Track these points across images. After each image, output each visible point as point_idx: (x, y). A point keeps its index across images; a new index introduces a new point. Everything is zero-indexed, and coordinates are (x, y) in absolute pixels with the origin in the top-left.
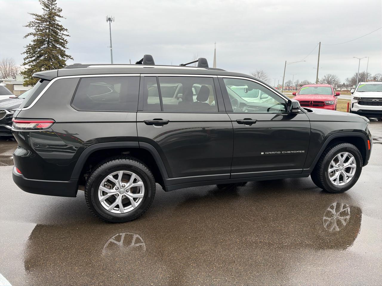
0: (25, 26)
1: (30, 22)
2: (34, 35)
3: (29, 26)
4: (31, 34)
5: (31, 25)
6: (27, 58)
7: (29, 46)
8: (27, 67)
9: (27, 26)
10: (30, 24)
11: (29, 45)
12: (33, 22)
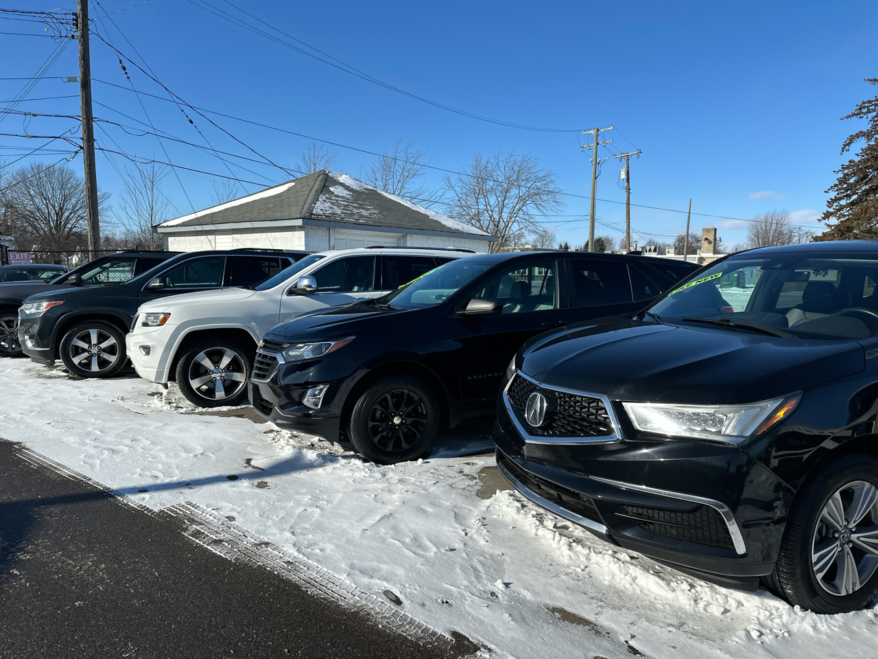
0: (847, 117)
1: (864, 103)
2: (868, 135)
3: (857, 114)
4: (858, 136)
5: (864, 110)
6: (837, 199)
7: (848, 168)
8: (834, 221)
9: (854, 115)
10: (860, 109)
11: (847, 164)
12: (869, 102)
